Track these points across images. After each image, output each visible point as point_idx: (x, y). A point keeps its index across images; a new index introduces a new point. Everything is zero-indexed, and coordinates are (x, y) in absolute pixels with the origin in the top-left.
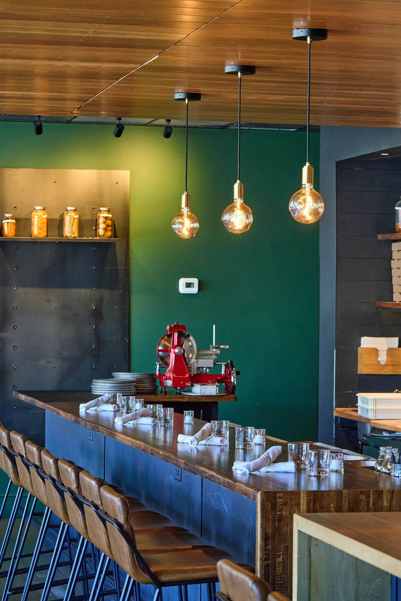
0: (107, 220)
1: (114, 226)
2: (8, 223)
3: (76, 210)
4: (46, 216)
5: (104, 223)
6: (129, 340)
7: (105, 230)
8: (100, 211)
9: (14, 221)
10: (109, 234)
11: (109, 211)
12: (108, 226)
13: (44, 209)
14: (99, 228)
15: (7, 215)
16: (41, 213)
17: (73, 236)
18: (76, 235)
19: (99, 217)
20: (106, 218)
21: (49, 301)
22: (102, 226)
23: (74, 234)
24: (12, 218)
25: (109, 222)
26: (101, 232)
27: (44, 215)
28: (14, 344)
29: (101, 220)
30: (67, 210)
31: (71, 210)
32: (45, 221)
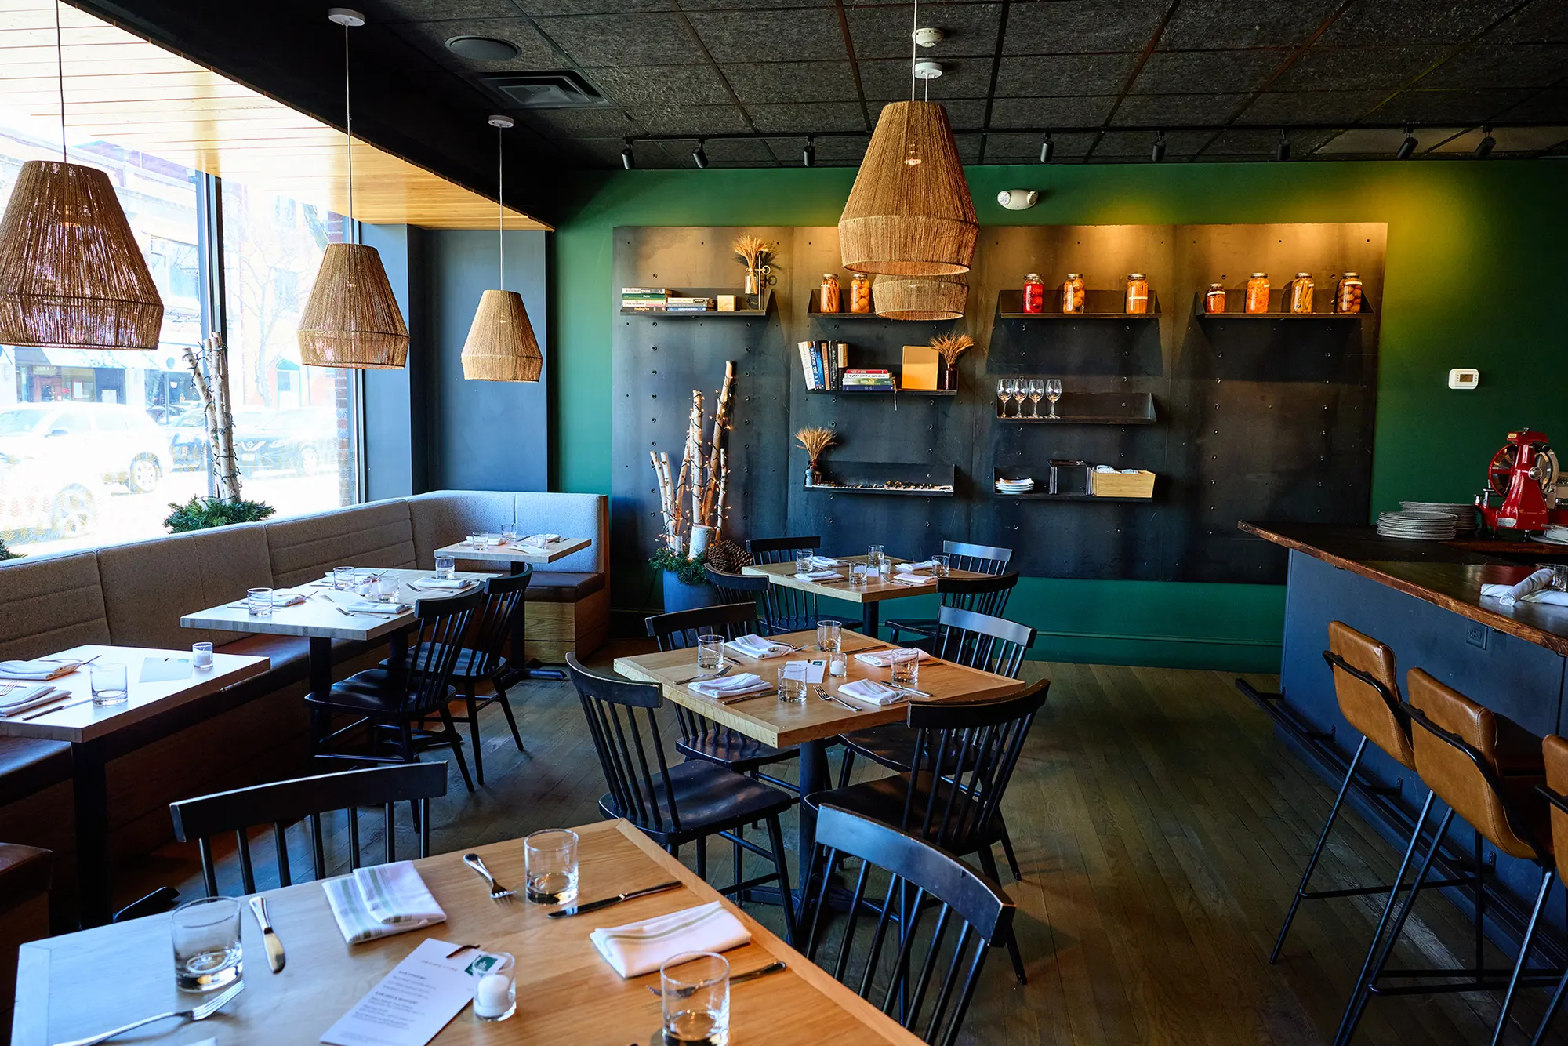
0: (1355, 289)
1: (1363, 297)
2: (1215, 295)
3: (1310, 277)
4: (1268, 286)
5: (1351, 293)
6: (1372, 450)
7: (1352, 302)
8: (1345, 277)
9: (1224, 293)
10: (1357, 308)
11: (1357, 277)
12: (1356, 297)
13: (1265, 277)
14: (1342, 301)
15: (1214, 285)
16: (1263, 281)
17: (1305, 311)
18: (1309, 310)
19: (1344, 285)
20: (1354, 286)
21: (1263, 398)
22: (1346, 297)
23: (1307, 309)
24: (1220, 289)
25: (1358, 292)
26: (1345, 306)
27: (1267, 284)
28: (1214, 453)
29: (1346, 290)
30: (1297, 277)
31: (1304, 277)
32: (1267, 291)
